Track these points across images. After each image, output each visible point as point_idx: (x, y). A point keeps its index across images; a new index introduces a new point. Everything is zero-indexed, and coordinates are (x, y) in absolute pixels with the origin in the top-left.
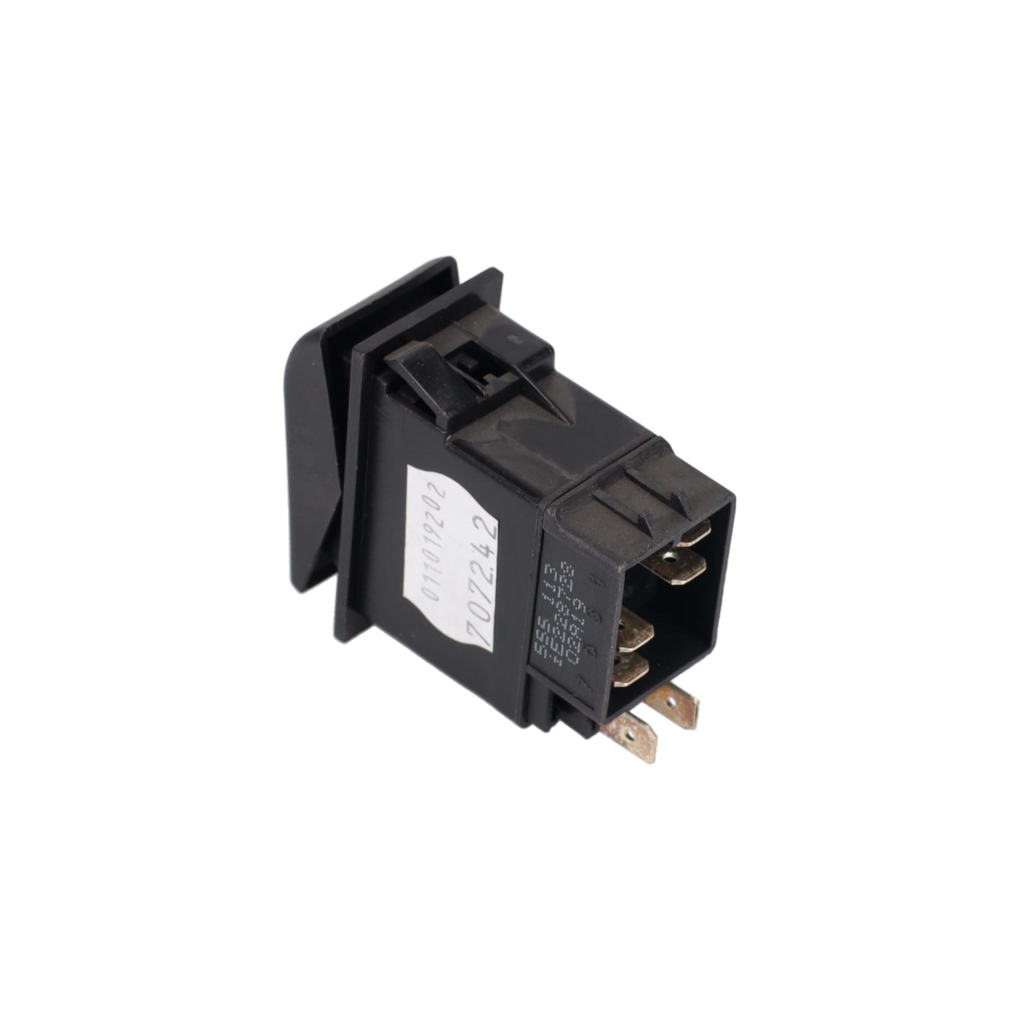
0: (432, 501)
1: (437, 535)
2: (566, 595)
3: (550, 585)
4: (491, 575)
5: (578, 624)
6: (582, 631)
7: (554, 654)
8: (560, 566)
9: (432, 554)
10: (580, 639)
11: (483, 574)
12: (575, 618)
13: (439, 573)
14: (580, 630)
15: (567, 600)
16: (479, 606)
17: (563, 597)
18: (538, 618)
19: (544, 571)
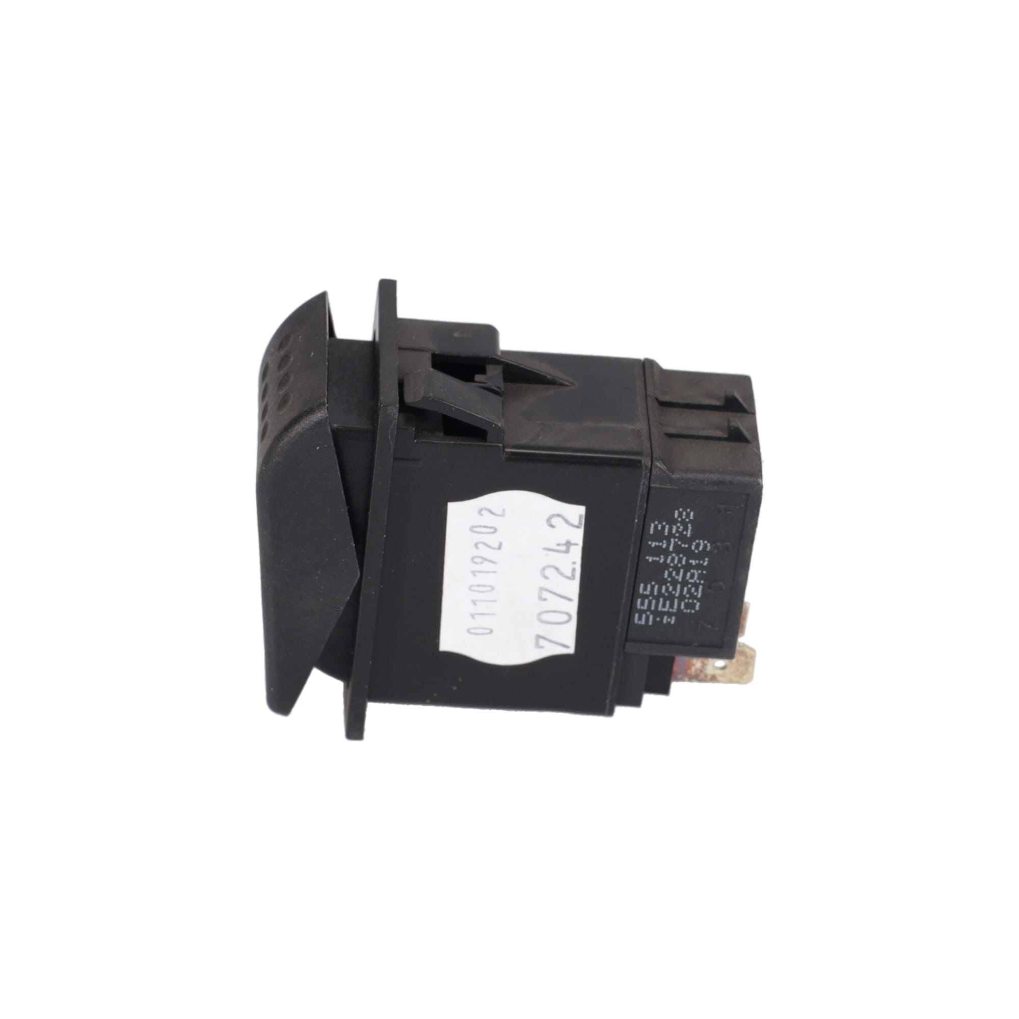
0: (485, 527)
1: (491, 561)
2: (682, 544)
3: (657, 544)
4: (574, 570)
5: (698, 567)
6: (704, 572)
7: (662, 614)
8: (674, 515)
9: (484, 586)
10: (702, 582)
11: (561, 574)
12: (693, 562)
13: (495, 601)
14: (702, 572)
15: (684, 548)
16: (554, 612)
17: (677, 549)
18: (639, 585)
19: (649, 531)
